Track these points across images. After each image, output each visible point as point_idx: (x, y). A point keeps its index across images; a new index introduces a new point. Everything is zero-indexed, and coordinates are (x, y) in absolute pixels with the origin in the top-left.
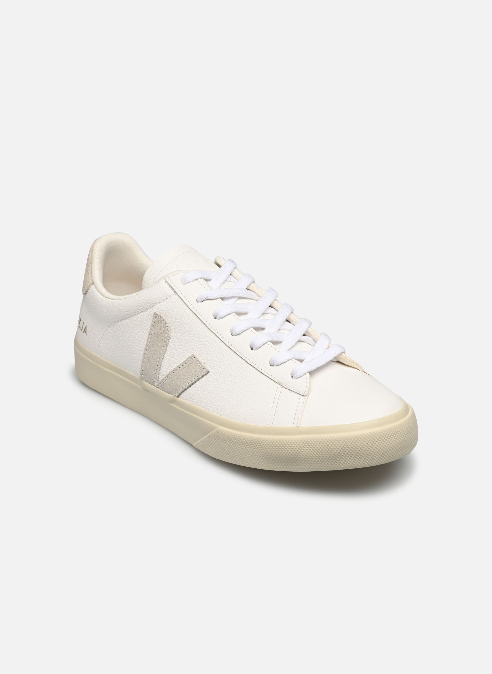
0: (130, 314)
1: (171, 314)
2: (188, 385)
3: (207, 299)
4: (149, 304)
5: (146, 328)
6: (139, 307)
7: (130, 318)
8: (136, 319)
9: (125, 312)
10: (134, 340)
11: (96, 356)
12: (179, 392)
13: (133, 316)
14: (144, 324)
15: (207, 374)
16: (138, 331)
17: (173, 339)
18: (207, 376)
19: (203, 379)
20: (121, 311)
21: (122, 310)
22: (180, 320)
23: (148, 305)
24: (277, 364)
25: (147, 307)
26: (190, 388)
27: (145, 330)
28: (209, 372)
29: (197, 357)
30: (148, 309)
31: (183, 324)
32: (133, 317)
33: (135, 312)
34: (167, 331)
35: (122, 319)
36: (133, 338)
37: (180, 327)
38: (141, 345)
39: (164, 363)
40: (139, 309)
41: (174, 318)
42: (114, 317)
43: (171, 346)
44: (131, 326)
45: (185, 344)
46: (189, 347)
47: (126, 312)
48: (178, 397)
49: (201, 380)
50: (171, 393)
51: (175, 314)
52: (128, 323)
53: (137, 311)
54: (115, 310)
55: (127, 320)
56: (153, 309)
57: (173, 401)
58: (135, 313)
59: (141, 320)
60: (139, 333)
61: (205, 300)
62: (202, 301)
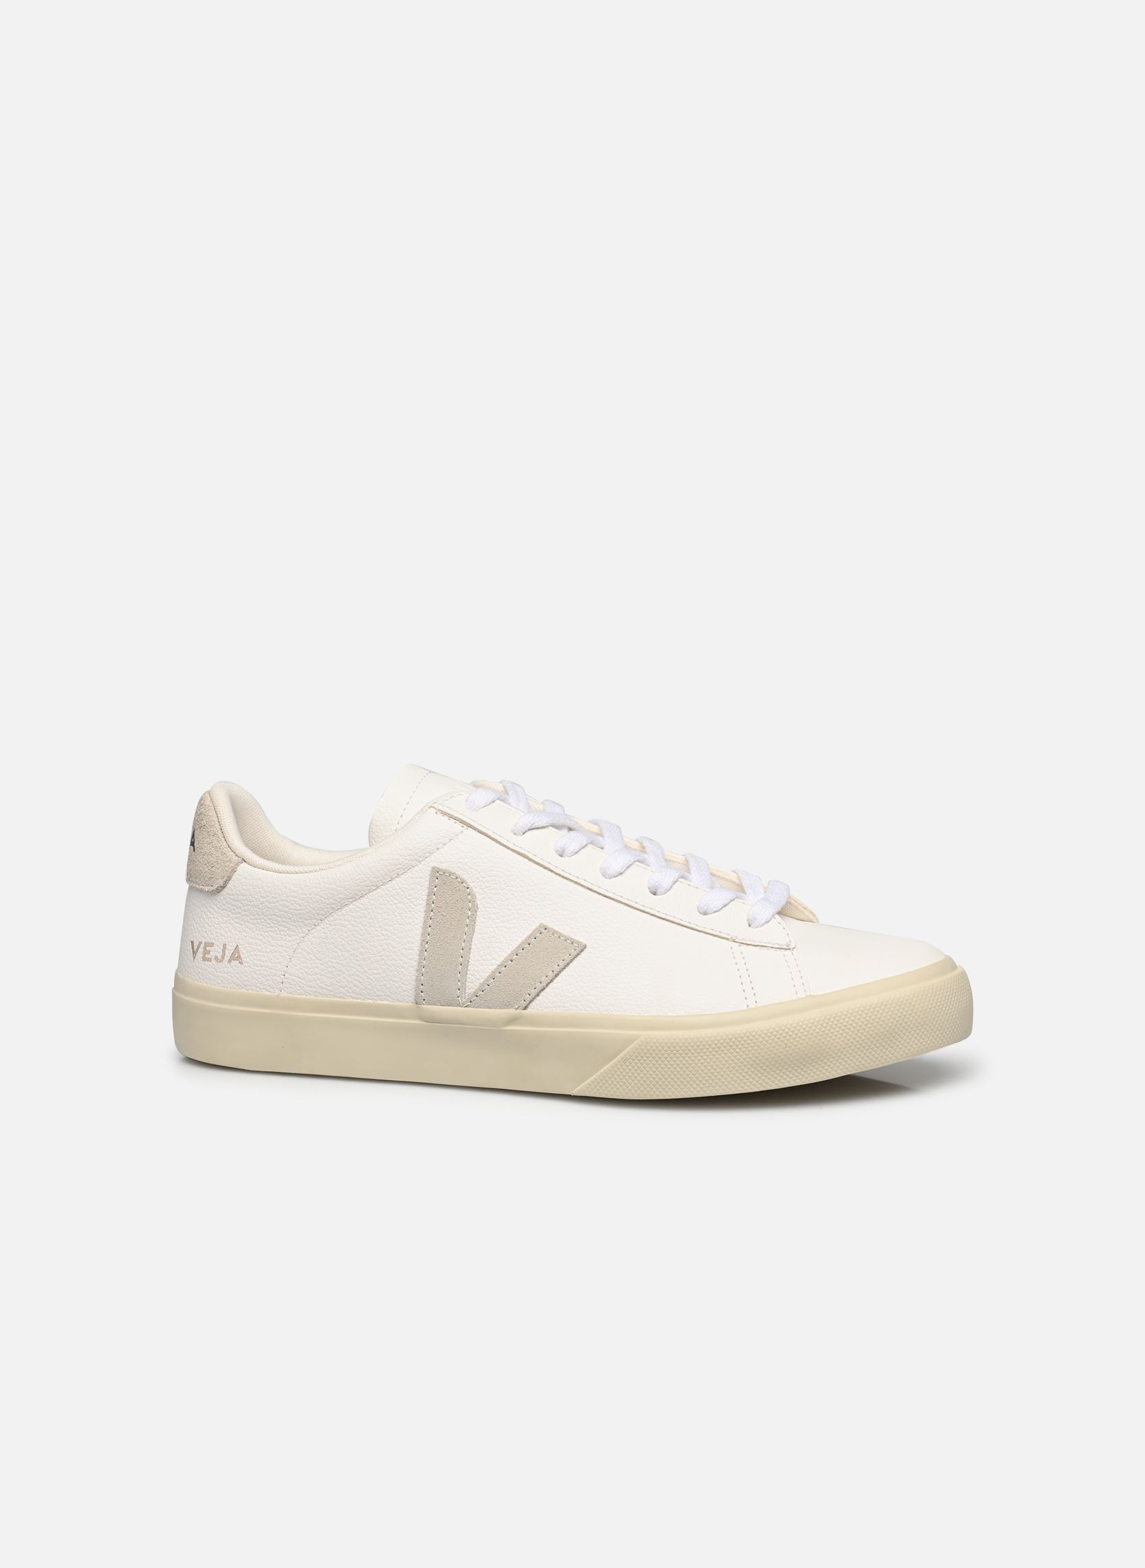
0: (373, 886)
1: (469, 864)
2: (545, 980)
3: (533, 827)
4: (416, 857)
5: (415, 903)
6: (393, 867)
7: (372, 893)
8: (387, 892)
9: (361, 882)
10: (388, 933)
11: (278, 995)
12: (528, 998)
13: (378, 887)
14: (410, 897)
15: (582, 951)
16: (396, 913)
17: (484, 909)
18: (583, 954)
19: (574, 962)
20: (348, 885)
21: (351, 882)
22: (493, 871)
23: (412, 858)
24: (715, 910)
25: (411, 862)
26: (551, 985)
27: (413, 908)
28: (585, 947)
29: (549, 925)
30: (413, 866)
31: (501, 877)
32: (379, 890)
33: (384, 879)
34: (469, 897)
35: (351, 900)
36: (386, 930)
37: (496, 884)
38: (409, 939)
39: (474, 957)
40: (394, 871)
41: (477, 870)
42: (331, 900)
43: (482, 923)
44: (376, 908)
45: (514, 912)
46: (526, 915)
47: (363, 884)
48: (526, 1008)
49: (571, 965)
50: (507, 1006)
51: (478, 862)
52: (369, 904)
53: (388, 875)
54: (334, 886)
55: (364, 900)
56: (425, 865)
57: (513, 1020)
58: (384, 881)
59: (400, 891)
60: (399, 917)
61: (529, 830)
62: (524, 834)
